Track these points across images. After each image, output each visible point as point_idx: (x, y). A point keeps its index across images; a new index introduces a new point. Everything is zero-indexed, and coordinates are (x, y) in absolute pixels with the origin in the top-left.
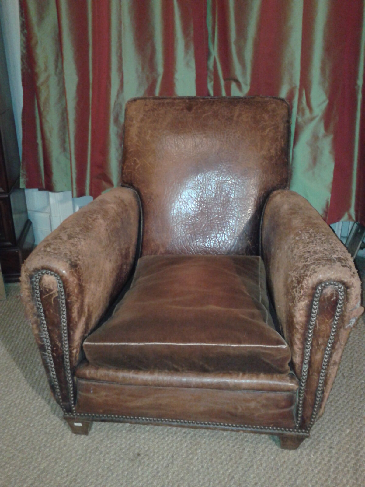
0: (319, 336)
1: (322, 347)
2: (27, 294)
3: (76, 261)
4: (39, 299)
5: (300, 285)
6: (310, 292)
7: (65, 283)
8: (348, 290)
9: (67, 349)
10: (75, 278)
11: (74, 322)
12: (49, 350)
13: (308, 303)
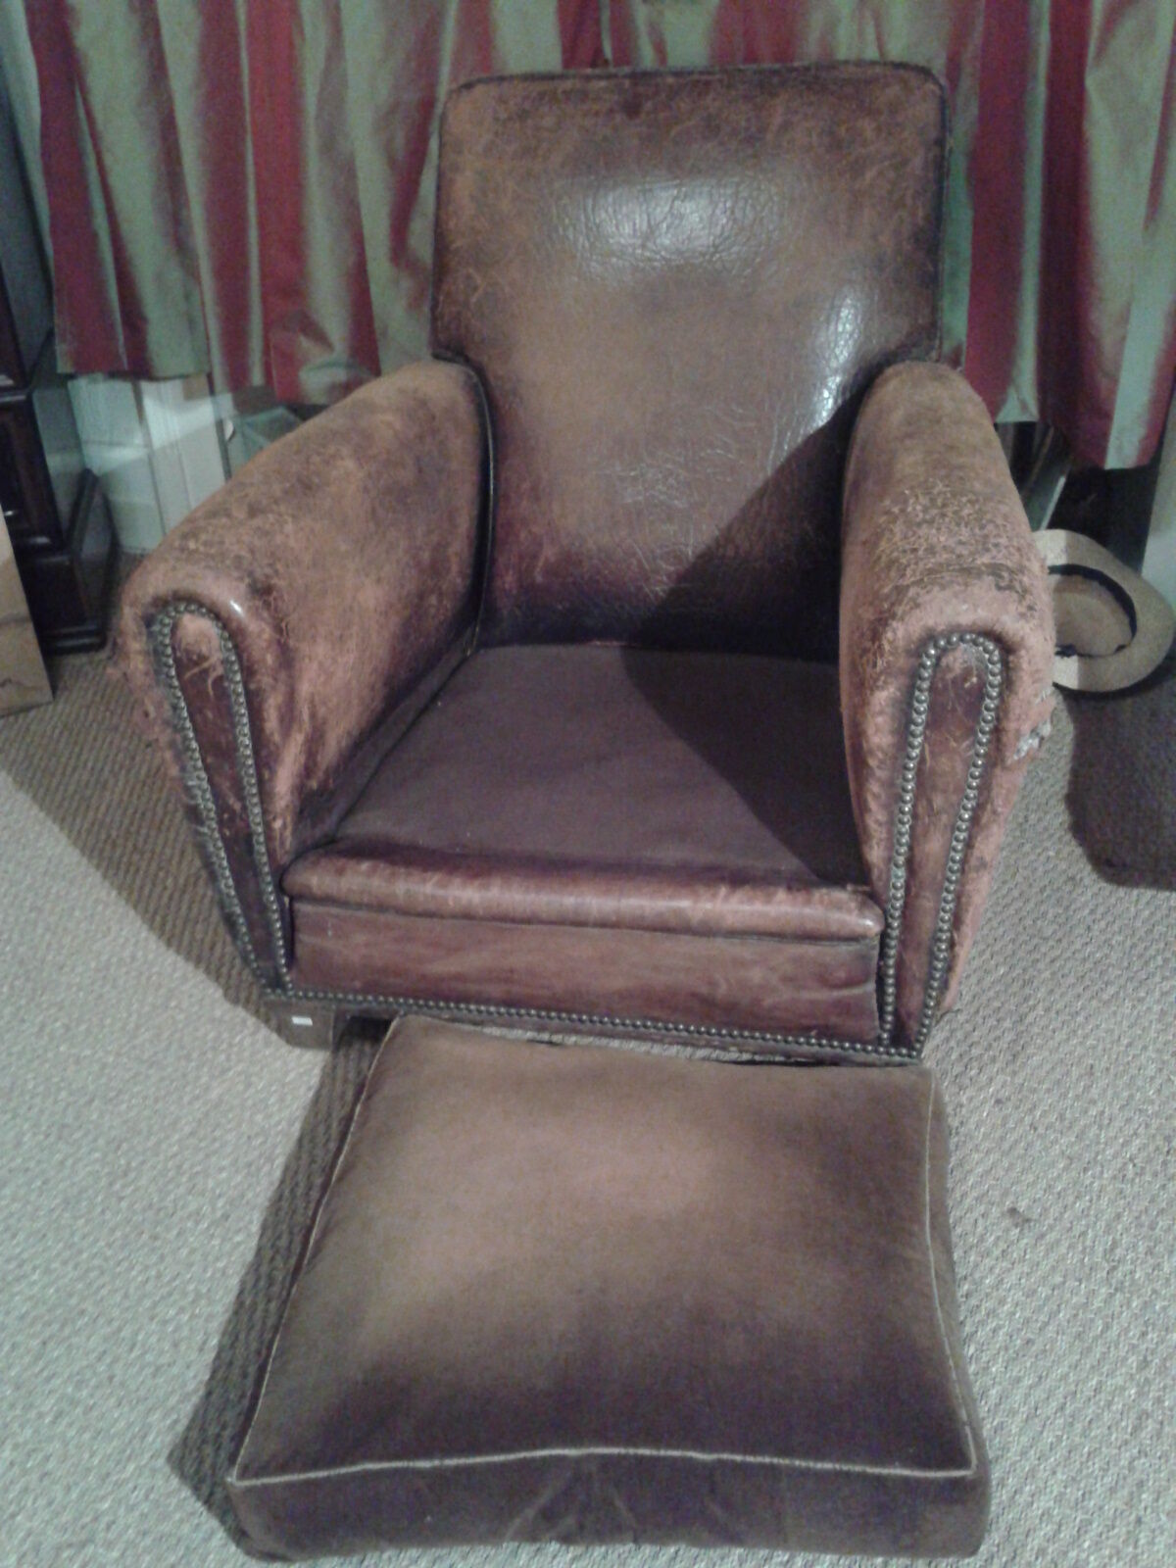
0: (934, 788)
1: (944, 818)
2: (141, 666)
3: (267, 577)
4: (176, 683)
5: (877, 644)
6: (902, 662)
7: (239, 639)
8: (1011, 658)
9: (258, 819)
10: (264, 625)
11: (272, 748)
12: (212, 819)
13: (898, 694)
